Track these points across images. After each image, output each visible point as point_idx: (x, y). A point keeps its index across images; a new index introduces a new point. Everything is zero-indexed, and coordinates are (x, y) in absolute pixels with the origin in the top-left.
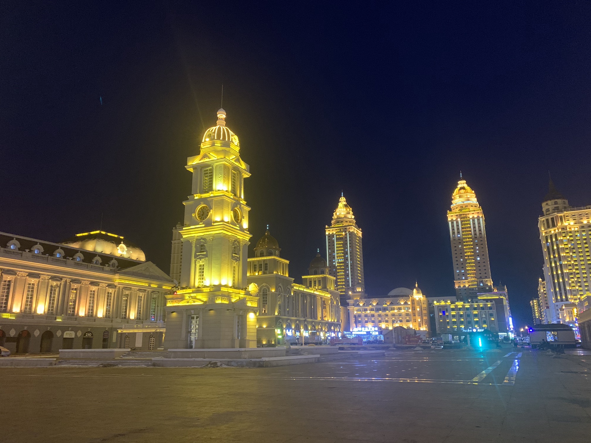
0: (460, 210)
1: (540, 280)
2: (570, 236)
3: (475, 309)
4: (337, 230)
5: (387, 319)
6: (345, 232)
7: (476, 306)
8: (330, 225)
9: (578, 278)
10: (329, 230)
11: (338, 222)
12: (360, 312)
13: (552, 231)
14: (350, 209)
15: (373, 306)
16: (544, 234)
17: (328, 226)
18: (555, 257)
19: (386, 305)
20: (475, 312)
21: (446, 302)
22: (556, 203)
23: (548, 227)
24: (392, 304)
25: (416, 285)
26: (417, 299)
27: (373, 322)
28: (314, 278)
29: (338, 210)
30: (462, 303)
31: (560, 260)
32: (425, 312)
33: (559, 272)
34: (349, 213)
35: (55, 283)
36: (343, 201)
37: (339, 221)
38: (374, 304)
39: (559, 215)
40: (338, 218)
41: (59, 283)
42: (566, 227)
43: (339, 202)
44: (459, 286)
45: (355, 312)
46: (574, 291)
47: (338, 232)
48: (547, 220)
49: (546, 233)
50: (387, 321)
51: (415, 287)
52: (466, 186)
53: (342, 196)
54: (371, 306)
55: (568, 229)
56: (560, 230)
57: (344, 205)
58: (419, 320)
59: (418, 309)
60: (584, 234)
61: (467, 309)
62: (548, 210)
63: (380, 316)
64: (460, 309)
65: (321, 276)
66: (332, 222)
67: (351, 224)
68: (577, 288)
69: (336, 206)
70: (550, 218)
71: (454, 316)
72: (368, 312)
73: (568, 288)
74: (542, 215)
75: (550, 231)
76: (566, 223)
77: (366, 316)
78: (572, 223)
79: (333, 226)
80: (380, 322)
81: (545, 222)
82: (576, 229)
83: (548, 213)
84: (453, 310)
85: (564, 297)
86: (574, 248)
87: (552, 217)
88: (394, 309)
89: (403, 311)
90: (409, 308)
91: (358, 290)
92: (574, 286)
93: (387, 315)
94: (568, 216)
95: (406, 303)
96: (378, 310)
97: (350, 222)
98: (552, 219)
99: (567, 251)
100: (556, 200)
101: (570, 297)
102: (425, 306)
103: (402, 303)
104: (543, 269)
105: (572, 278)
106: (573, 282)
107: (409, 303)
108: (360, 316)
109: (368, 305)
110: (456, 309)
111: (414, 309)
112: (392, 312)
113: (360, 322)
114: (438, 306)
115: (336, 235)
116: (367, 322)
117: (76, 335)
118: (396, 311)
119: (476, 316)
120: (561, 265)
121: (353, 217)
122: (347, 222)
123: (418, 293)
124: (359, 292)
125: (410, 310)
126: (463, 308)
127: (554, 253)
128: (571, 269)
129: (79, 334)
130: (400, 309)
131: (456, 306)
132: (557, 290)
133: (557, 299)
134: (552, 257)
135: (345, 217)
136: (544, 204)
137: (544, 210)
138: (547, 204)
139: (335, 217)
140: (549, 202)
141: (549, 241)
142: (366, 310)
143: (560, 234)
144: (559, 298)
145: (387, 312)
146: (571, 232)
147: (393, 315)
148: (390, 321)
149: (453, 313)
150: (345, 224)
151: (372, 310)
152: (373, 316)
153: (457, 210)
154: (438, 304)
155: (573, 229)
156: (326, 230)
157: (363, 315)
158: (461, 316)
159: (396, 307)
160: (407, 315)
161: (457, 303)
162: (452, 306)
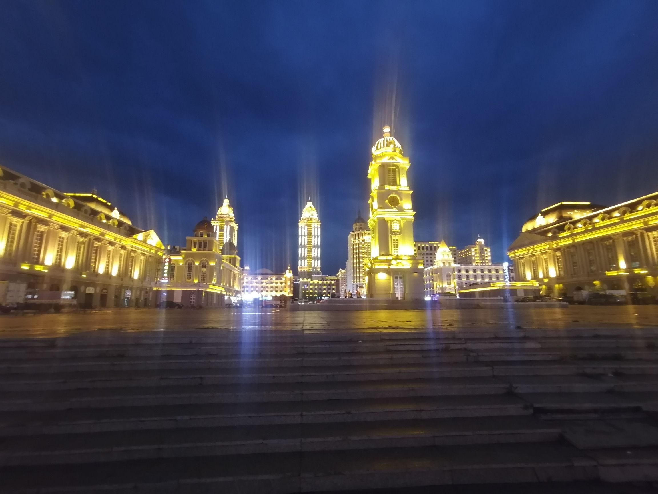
0: (308, 221)
2: (366, 245)
3: (325, 285)
4: (220, 223)
5: (267, 289)
6: (227, 225)
7: (325, 283)
8: (215, 218)
10: (214, 223)
11: (222, 217)
13: (358, 241)
14: (231, 209)
17: (214, 219)
19: (267, 280)
20: (325, 287)
21: (308, 279)
22: (361, 225)
23: (355, 239)
25: (289, 268)
26: (288, 277)
28: (226, 258)
29: (222, 208)
30: (317, 281)
32: (292, 285)
34: (230, 212)
35: (81, 239)
36: (226, 202)
38: (259, 279)
39: (362, 232)
40: (222, 214)
43: (223, 202)
47: (221, 225)
48: (355, 234)
49: (353, 242)
52: (312, 206)
53: (227, 198)
56: (361, 241)
57: (228, 205)
58: (289, 290)
59: (288, 283)
61: (320, 285)
62: (356, 229)
63: (262, 287)
64: (316, 285)
66: (216, 217)
67: (233, 220)
69: (221, 205)
71: (311, 289)
72: (254, 284)
74: (353, 231)
75: (356, 241)
76: (364, 237)
77: (252, 287)
79: (217, 219)
81: (354, 235)
83: (356, 230)
84: (311, 285)
86: (367, 252)
87: (358, 233)
89: (278, 284)
90: (282, 283)
93: (267, 287)
94: (366, 233)
95: (281, 279)
96: (261, 283)
97: (231, 218)
98: (358, 234)
99: (363, 254)
100: (361, 223)
102: (293, 281)
103: (279, 279)
104: (347, 263)
107: (283, 279)
108: (248, 287)
109: (255, 279)
110: (314, 284)
111: (286, 283)
113: (247, 291)
114: (302, 282)
116: (252, 291)
117: (95, 291)
118: (274, 284)
119: (325, 289)
121: (233, 215)
122: (229, 218)
123: (289, 272)
124: (247, 270)
126: (318, 284)
127: (355, 255)
129: (98, 290)
131: (314, 282)
135: (227, 215)
136: (354, 225)
137: (354, 228)
138: (356, 225)
139: (219, 213)
140: (358, 224)
141: (354, 247)
142: (252, 283)
143: (361, 243)
145: (268, 284)
146: (366, 243)
147: (272, 287)
149: (311, 287)
150: (228, 219)
151: (256, 283)
152: (257, 287)
153: (305, 221)
154: (303, 280)
156: (211, 222)
157: (250, 286)
158: (316, 289)
159: (274, 281)
160: (281, 287)
162: (311, 282)
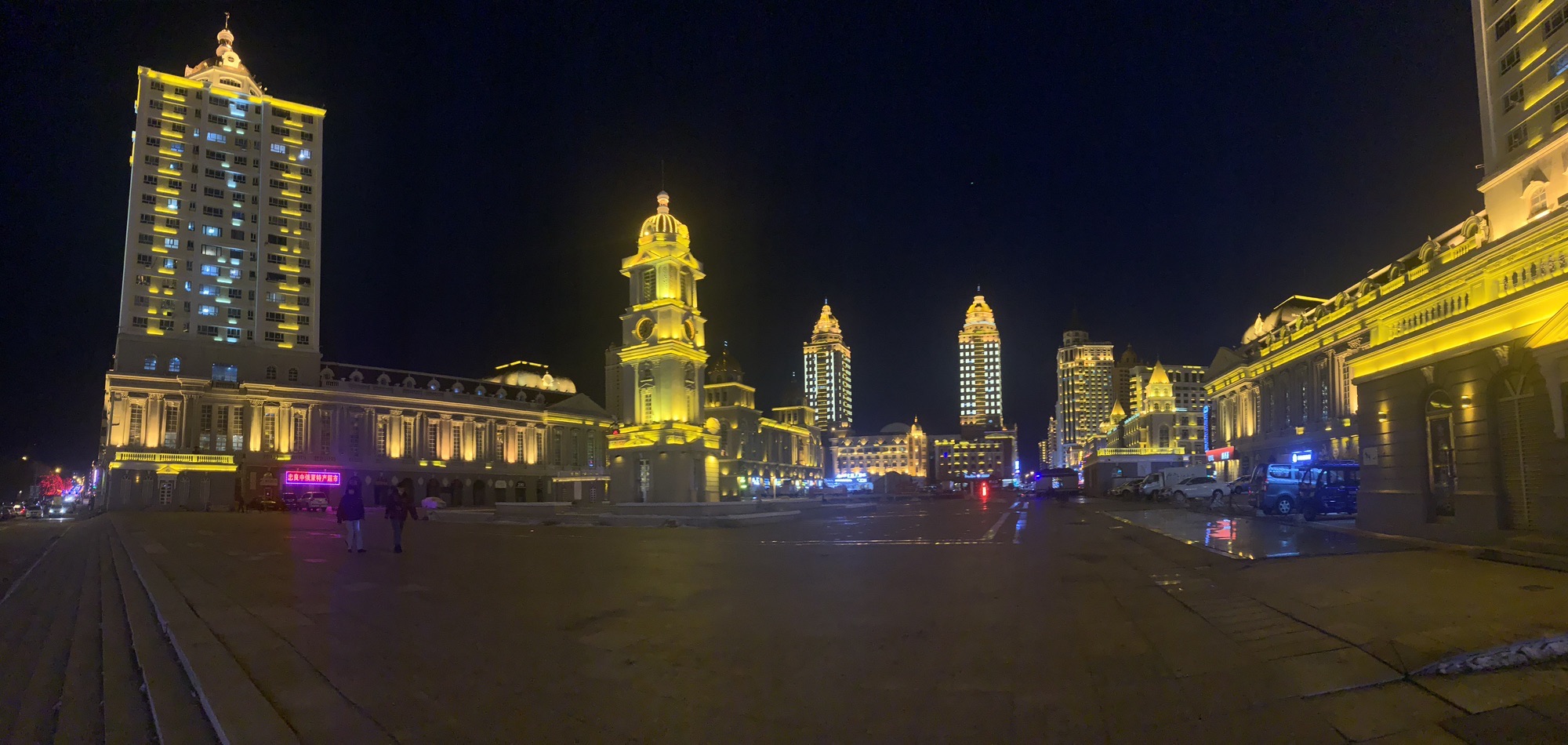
0: (975, 331)
1: (1052, 418)
2: (1086, 372)
3: (981, 450)
4: (818, 347)
5: (877, 462)
6: (829, 351)
7: (982, 447)
8: (809, 341)
9: (1088, 418)
10: (809, 348)
11: (821, 338)
12: (845, 454)
13: (1070, 365)
14: (835, 321)
15: (861, 445)
16: (1061, 368)
17: (807, 342)
18: (1068, 393)
19: (877, 445)
20: (981, 454)
21: (949, 441)
22: (1076, 334)
23: (1067, 361)
24: (885, 443)
25: (916, 420)
26: (916, 437)
27: (861, 466)
28: (788, 411)
29: (820, 322)
30: (967, 443)
31: (1073, 398)
32: (923, 453)
33: (1071, 411)
34: (834, 326)
35: (479, 425)
36: (826, 310)
37: (822, 336)
38: (864, 444)
39: (1079, 348)
40: (821, 332)
41: (484, 424)
42: (1083, 362)
43: (821, 312)
44: (966, 423)
45: (839, 454)
46: (1082, 432)
47: (820, 351)
48: (1066, 352)
49: (1063, 366)
50: (877, 465)
51: (914, 423)
52: (983, 302)
53: (826, 303)
54: (859, 446)
55: (1085, 365)
56: (1077, 365)
57: (829, 315)
58: (917, 464)
59: (917, 450)
60: (1099, 371)
61: (973, 450)
62: (1068, 341)
63: (869, 458)
64: (964, 450)
65: (797, 407)
66: (812, 337)
67: (837, 340)
68: (1086, 429)
69: (818, 317)
70: (1069, 350)
71: (957, 459)
72: (855, 453)
73: (1077, 429)
74: (1062, 346)
75: (1068, 365)
76: (1084, 358)
77: (853, 458)
78: (1090, 358)
79: (813, 343)
80: (869, 466)
81: (1064, 354)
82: (1093, 365)
83: (1067, 344)
84: (956, 451)
85: (1072, 439)
86: (1087, 386)
87: (1071, 349)
88: (886, 450)
89: (898, 452)
90: (905, 449)
91: (843, 426)
92: (1082, 427)
93: (878, 457)
94: (1086, 350)
95: (902, 443)
96: (867, 451)
97: (836, 338)
98: (1071, 351)
99: (1081, 388)
100: (1077, 330)
101: (1077, 438)
102: (925, 446)
103: (898, 442)
104: (1056, 405)
105: (1082, 418)
106: (1082, 422)
107: (906, 442)
108: (845, 458)
109: (855, 445)
110: (961, 450)
111: (911, 449)
112: (884, 453)
113: (845, 466)
114: (940, 446)
115: (818, 355)
116: (853, 466)
117: (508, 485)
118: (889, 452)
119: (981, 458)
120: (1073, 403)
121: (840, 331)
122: (831, 337)
123: (917, 430)
124: (845, 428)
125: (907, 451)
126: (968, 450)
127: (1068, 390)
128: (1082, 408)
129: (511, 483)
130: (894, 449)
131: (960, 446)
132: (1067, 430)
133: (1065, 440)
134: (1066, 393)
135: (830, 332)
136: (1065, 334)
137: (1064, 340)
138: (1068, 335)
139: (816, 331)
140: (1071, 332)
141: (1066, 376)
142: (852, 451)
143: (1077, 368)
144: (1067, 439)
145: (878, 453)
146: (1087, 368)
147: (886, 457)
148: (882, 464)
149: (957, 455)
150: (829, 340)
151: (859, 451)
152: (861, 458)
153: (971, 331)
154: (940, 444)
155: (1090, 365)
156: (804, 347)
157: (849, 457)
158: (965, 459)
159: (890, 447)
160: (903, 457)
161: (961, 443)
162: (956, 447)
